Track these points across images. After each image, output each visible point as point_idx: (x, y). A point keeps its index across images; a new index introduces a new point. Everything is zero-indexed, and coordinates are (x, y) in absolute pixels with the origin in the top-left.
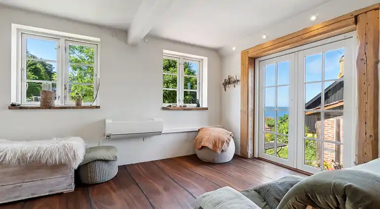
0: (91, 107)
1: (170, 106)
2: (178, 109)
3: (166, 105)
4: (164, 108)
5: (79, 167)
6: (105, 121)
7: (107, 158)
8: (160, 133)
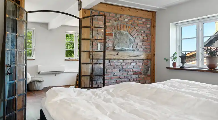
0: (31, 60)
1: (70, 59)
2: (74, 60)
3: (67, 58)
4: (66, 60)
5: (29, 83)
6: (37, 66)
7: (40, 80)
8: (63, 72)
